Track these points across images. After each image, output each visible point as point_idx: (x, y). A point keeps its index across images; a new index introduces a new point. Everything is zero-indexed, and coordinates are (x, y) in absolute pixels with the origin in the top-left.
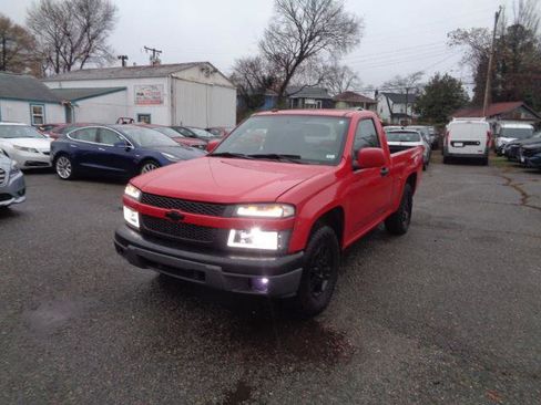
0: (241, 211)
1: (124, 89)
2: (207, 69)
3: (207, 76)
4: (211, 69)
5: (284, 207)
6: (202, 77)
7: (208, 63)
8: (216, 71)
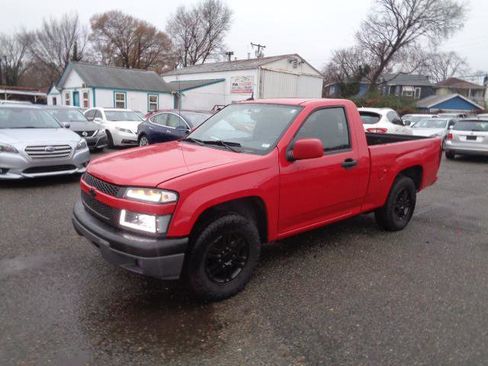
0: (131, 194)
1: (223, 80)
2: (295, 60)
3: (295, 67)
4: (299, 60)
5: (164, 193)
6: (290, 68)
7: (296, 55)
8: (303, 61)
